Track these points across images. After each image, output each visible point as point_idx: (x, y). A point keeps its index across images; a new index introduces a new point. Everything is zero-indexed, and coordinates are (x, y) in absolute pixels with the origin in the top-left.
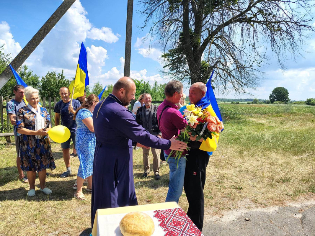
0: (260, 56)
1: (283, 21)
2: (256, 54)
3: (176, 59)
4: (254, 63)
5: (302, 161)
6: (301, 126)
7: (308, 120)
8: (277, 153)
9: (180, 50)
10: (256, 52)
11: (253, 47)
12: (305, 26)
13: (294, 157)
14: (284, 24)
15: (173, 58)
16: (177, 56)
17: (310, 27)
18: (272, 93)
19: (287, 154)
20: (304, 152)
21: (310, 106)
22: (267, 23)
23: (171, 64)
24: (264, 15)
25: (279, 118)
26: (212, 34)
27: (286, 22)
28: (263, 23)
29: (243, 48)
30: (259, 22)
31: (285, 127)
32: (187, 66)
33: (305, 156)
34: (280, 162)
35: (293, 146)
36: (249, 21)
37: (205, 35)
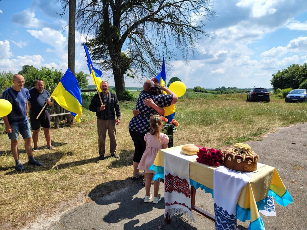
0: (170, 53)
1: (185, 25)
2: (167, 51)
3: (97, 49)
4: (166, 58)
5: (212, 130)
6: (200, 107)
7: (203, 103)
8: (196, 126)
9: (98, 41)
10: (167, 49)
11: (165, 44)
12: (200, 31)
13: (206, 128)
14: (185, 27)
15: (94, 48)
16: (98, 47)
17: (203, 32)
18: (169, 82)
19: (201, 126)
20: (211, 124)
21: (197, 93)
22: (172, 24)
23: (92, 54)
24: (172, 18)
25: (183, 102)
26: (130, 29)
27: (187, 26)
28: (170, 24)
29: (157, 45)
30: (168, 23)
31: (190, 109)
32: (109, 57)
33: (211, 126)
34: (200, 131)
35: (203, 121)
36: (160, 21)
37: (123, 30)
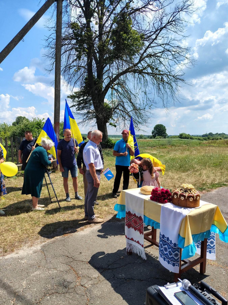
0: (150, 101)
1: (165, 74)
2: (147, 99)
3: (82, 100)
4: (146, 106)
5: (188, 176)
6: (181, 154)
7: (185, 150)
8: (173, 173)
9: (83, 93)
10: (147, 98)
11: (145, 93)
12: (180, 79)
13: (183, 174)
14: (165, 76)
15: (79, 100)
16: (82, 98)
17: (183, 80)
18: (153, 129)
19: (178, 172)
20: (188, 170)
21: (182, 139)
22: (153, 75)
23: (77, 105)
24: (152, 69)
25: (165, 149)
26: (112, 81)
27: (167, 75)
28: (150, 74)
29: (138, 94)
30: (148, 73)
31: (171, 155)
32: (92, 108)
33: (189, 172)
34: (176, 177)
35: (181, 167)
36: (141, 72)
37: (106, 82)
